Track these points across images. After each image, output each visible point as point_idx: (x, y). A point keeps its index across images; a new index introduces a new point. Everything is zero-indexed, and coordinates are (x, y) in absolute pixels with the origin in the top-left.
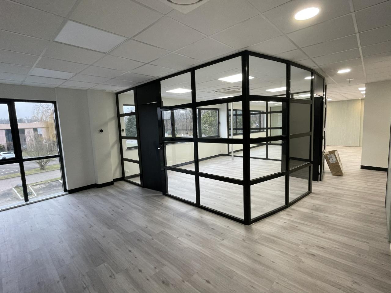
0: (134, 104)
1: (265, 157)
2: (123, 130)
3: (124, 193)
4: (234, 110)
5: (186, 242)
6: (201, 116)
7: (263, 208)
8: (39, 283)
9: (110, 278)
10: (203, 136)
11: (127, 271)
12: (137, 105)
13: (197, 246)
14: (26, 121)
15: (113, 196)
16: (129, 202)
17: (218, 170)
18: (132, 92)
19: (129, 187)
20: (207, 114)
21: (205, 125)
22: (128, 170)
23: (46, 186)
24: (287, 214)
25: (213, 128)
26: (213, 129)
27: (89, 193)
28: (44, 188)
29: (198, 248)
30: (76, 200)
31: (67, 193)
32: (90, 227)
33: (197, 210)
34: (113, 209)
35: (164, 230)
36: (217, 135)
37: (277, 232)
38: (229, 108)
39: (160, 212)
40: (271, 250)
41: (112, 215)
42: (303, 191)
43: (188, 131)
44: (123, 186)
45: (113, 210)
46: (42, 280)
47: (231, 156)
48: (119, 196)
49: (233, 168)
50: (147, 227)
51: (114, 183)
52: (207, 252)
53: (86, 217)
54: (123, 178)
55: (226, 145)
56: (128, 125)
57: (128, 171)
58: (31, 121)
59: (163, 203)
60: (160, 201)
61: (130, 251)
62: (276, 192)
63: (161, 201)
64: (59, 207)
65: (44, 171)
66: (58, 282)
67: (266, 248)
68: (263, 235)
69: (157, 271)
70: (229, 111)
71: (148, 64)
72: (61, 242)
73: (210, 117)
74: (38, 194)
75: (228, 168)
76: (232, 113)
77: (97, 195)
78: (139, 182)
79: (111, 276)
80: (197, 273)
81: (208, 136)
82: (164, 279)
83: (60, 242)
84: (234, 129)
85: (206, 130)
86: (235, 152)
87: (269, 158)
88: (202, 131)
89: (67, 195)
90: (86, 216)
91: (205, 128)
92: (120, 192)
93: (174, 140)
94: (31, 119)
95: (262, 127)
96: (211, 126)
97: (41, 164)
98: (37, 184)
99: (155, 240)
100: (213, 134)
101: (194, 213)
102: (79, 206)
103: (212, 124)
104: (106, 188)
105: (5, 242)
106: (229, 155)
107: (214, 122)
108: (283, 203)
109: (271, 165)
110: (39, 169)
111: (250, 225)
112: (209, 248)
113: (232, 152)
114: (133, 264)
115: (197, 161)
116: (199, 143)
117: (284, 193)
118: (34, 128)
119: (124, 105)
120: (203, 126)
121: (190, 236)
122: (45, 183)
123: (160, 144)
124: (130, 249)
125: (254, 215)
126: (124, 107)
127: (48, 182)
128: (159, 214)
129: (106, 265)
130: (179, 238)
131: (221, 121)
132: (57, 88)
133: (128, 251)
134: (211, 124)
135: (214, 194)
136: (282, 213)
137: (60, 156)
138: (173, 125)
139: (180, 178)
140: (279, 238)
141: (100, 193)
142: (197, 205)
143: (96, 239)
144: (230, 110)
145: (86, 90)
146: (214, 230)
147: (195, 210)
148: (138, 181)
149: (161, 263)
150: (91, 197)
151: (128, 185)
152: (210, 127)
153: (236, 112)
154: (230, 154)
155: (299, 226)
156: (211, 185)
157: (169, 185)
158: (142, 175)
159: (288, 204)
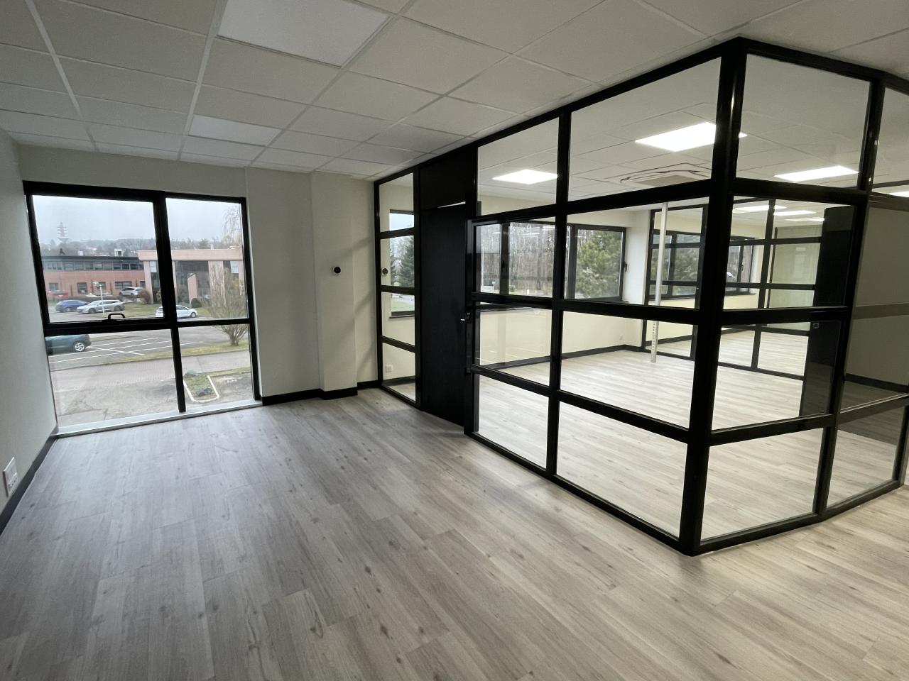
0: (412, 208)
1: (749, 364)
2: (385, 271)
3: (376, 417)
4: (668, 233)
5: (508, 574)
6: (578, 248)
7: (739, 511)
8: (163, 608)
9: (311, 632)
10: (578, 296)
11: (351, 625)
12: (419, 212)
13: (539, 592)
14: (212, 246)
15: (351, 422)
16: (384, 443)
17: (611, 385)
18: (409, 178)
19: (388, 405)
20: (594, 242)
21: (586, 269)
22: (392, 366)
23: (238, 380)
24: (818, 543)
25: (607, 279)
26: (605, 281)
27: (303, 409)
28: (234, 384)
29: (540, 597)
30: (274, 421)
31: (260, 403)
32: (291, 491)
33: (547, 486)
34: (347, 455)
35: (457, 529)
36: (615, 295)
37: (784, 594)
38: (655, 228)
39: (451, 479)
40: (766, 652)
41: (343, 468)
42: (874, 478)
43: (541, 282)
44: (377, 401)
45: (346, 457)
46: (170, 603)
47: (649, 352)
48: (364, 424)
49: (652, 385)
50: (415, 513)
51: (359, 392)
52: (562, 615)
53: (288, 465)
54: (379, 384)
55: (639, 322)
56: (408, 262)
57: (390, 368)
58: (220, 246)
59: (462, 456)
60: (454, 448)
61: (368, 570)
62: (780, 467)
63: (458, 451)
64: (239, 432)
65: (237, 349)
66: (201, 616)
67: (748, 640)
68: (737, 594)
69: (426, 640)
70: (655, 236)
71: (445, 98)
72: (226, 517)
73: (600, 250)
74: (222, 395)
75: (640, 383)
76: (662, 240)
77: (317, 417)
78: (412, 396)
79: (313, 630)
80: (531, 673)
81: (590, 297)
82: (439, 668)
83: (223, 516)
84: (664, 283)
85: (588, 283)
86: (661, 342)
87: (760, 366)
88: (578, 284)
89: (260, 409)
90: (288, 461)
91: (584, 277)
92: (368, 416)
93: (504, 302)
94: (222, 243)
95: (744, 280)
96: (601, 273)
97: (233, 334)
98: (223, 373)
99: (430, 550)
100: (603, 293)
101: (540, 494)
102: (278, 436)
103: (604, 269)
104: (341, 401)
105: (124, 495)
106: (643, 348)
107: (610, 265)
108: (804, 504)
109: (767, 386)
110: (229, 343)
111: (696, 557)
112: (570, 604)
113: (654, 344)
114: (369, 607)
115: (556, 359)
116: (566, 314)
117: (814, 476)
118: (224, 261)
119: (392, 211)
120: (581, 273)
121: (521, 557)
122: (237, 374)
123: (467, 309)
124: (369, 564)
125: (711, 528)
126: (392, 215)
127: (243, 373)
128: (451, 483)
129: (307, 594)
130: (491, 559)
131: (629, 261)
132: (249, 168)
133: (363, 568)
134: (601, 270)
135: (598, 449)
136: (799, 536)
137: (250, 321)
138: (504, 265)
139: (512, 396)
140: (791, 617)
141: (327, 411)
142: (549, 474)
143: (297, 522)
144: (658, 232)
145: (309, 174)
146: (588, 553)
147: (540, 485)
148: (410, 392)
149: (439, 619)
150: (306, 419)
151: (388, 399)
152: (597, 275)
153: (674, 239)
154: (647, 348)
155: (860, 587)
156: (589, 424)
157: (481, 412)
158: (419, 380)
159: (821, 512)
